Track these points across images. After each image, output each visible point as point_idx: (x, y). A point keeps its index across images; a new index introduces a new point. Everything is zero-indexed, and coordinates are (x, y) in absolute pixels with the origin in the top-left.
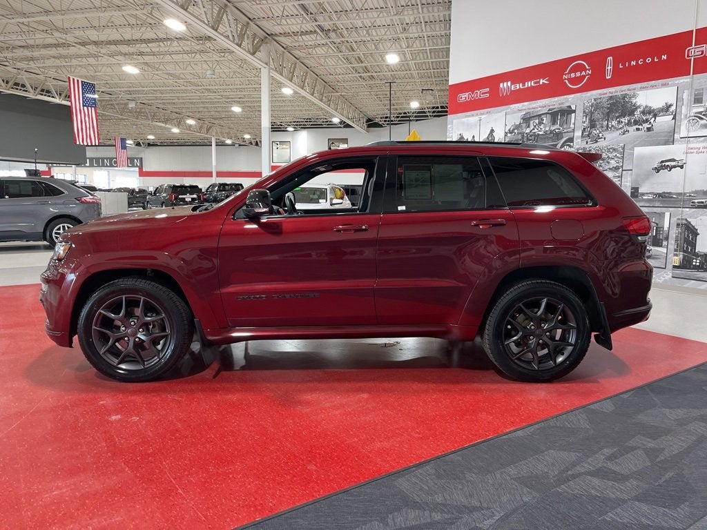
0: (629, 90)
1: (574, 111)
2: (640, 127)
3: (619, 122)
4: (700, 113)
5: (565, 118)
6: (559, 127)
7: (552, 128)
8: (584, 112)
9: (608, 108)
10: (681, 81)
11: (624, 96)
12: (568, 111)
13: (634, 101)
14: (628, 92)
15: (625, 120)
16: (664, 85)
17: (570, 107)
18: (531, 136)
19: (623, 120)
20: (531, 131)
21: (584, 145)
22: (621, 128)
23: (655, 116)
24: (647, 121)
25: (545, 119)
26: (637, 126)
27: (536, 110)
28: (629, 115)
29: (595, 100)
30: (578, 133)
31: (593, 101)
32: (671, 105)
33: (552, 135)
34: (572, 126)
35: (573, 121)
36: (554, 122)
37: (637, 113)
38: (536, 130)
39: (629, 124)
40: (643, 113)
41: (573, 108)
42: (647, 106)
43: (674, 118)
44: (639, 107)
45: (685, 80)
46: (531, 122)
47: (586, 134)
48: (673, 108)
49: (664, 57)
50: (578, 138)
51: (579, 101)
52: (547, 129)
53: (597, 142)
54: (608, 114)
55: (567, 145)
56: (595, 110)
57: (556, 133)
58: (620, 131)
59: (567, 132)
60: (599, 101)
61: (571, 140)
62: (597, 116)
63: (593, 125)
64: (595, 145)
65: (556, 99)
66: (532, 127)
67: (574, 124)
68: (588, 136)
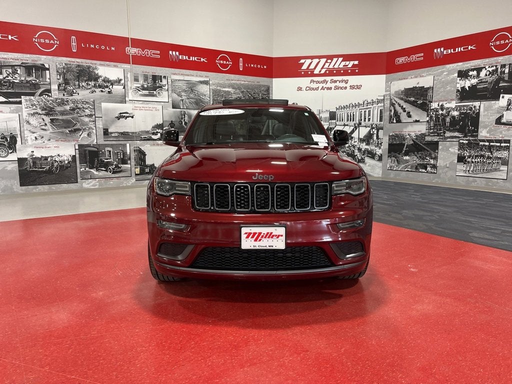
0: (91, 63)
1: (48, 69)
2: (103, 90)
3: (87, 84)
4: (139, 87)
5: (40, 73)
6: (35, 79)
7: (29, 79)
8: (57, 71)
9: (78, 73)
10: (126, 66)
11: (89, 67)
12: (42, 69)
13: (96, 72)
14: (91, 65)
15: (92, 83)
16: (115, 66)
17: (43, 65)
18: (5, 82)
19: (90, 83)
20: (4, 78)
21: (61, 96)
22: (90, 89)
23: (112, 84)
24: (107, 87)
25: (19, 70)
26: (101, 89)
27: (7, 60)
28: (94, 81)
29: (65, 64)
30: (54, 87)
31: (64, 64)
32: (121, 80)
33: (29, 85)
34: (48, 80)
35: (48, 76)
36: (29, 75)
37: (100, 80)
38: (10, 78)
39: (95, 86)
40: (104, 81)
41: (47, 66)
42: (106, 77)
43: (124, 88)
44: (101, 77)
45: (128, 67)
46: (4, 71)
47: (62, 88)
48: (123, 82)
49: (113, 49)
50: (54, 90)
51: (51, 62)
52: (23, 79)
53: (72, 95)
54: (78, 77)
55: (46, 95)
56: (68, 71)
57: (33, 84)
58: (89, 91)
59: (44, 84)
60: (69, 66)
61: (49, 91)
62: (68, 76)
63: (66, 82)
64: (71, 98)
65: (28, 56)
66: (5, 75)
67: (50, 79)
68: (64, 90)
